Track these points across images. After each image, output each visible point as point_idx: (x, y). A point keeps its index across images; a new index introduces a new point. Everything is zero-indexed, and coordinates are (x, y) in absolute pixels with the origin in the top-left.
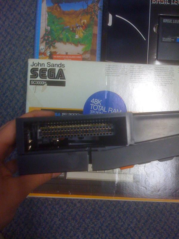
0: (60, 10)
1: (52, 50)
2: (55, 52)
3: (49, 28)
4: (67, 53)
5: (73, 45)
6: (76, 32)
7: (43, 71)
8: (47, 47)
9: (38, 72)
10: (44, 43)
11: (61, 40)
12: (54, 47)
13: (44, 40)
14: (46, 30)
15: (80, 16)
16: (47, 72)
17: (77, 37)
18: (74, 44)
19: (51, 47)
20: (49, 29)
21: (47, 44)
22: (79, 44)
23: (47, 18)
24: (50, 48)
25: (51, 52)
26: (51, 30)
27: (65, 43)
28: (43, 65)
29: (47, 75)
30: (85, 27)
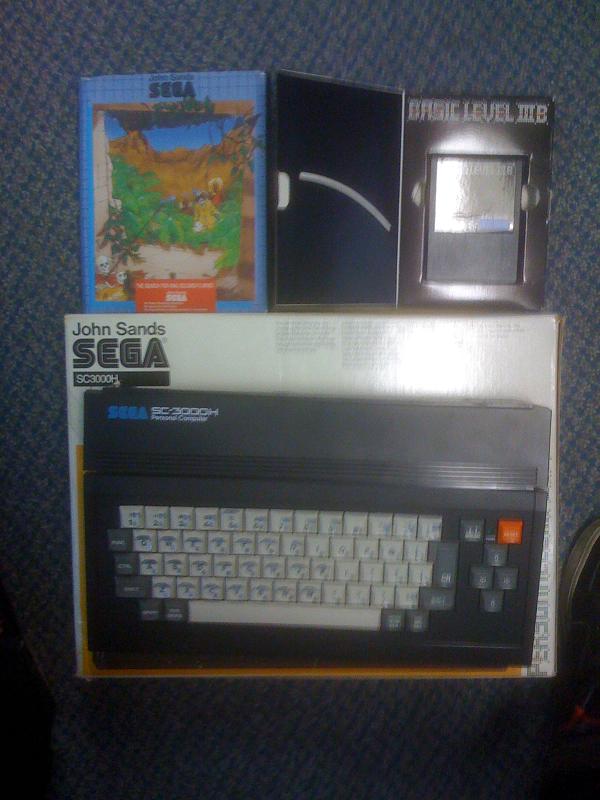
0: (147, 148)
1: (132, 266)
2: (141, 274)
3: (119, 203)
4: (173, 275)
5: (188, 250)
6: (197, 215)
7: (107, 345)
8: (116, 260)
9: (94, 350)
10: (108, 249)
11: (153, 239)
12: (137, 259)
13: (108, 237)
14: (111, 210)
15: (204, 164)
16: (118, 350)
17: (198, 227)
18: (190, 248)
19: (129, 258)
20: (119, 208)
21: (115, 249)
22: (206, 249)
23: (110, 174)
24: (125, 263)
25: (127, 273)
26: (126, 209)
27: (167, 248)
28: (106, 330)
29: (118, 357)
30: (221, 197)
